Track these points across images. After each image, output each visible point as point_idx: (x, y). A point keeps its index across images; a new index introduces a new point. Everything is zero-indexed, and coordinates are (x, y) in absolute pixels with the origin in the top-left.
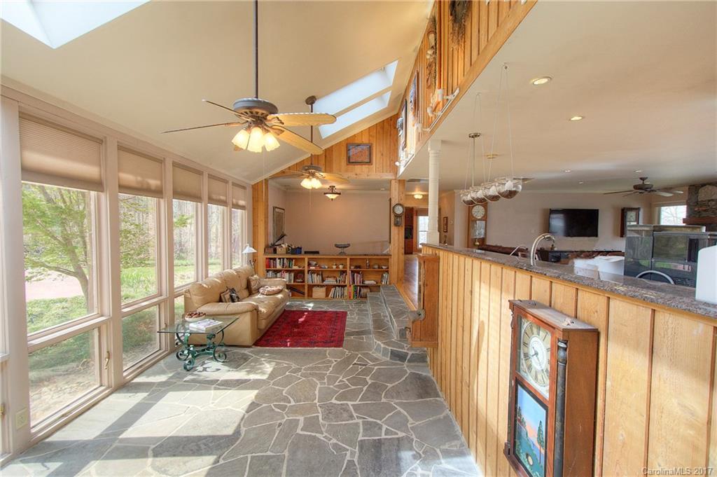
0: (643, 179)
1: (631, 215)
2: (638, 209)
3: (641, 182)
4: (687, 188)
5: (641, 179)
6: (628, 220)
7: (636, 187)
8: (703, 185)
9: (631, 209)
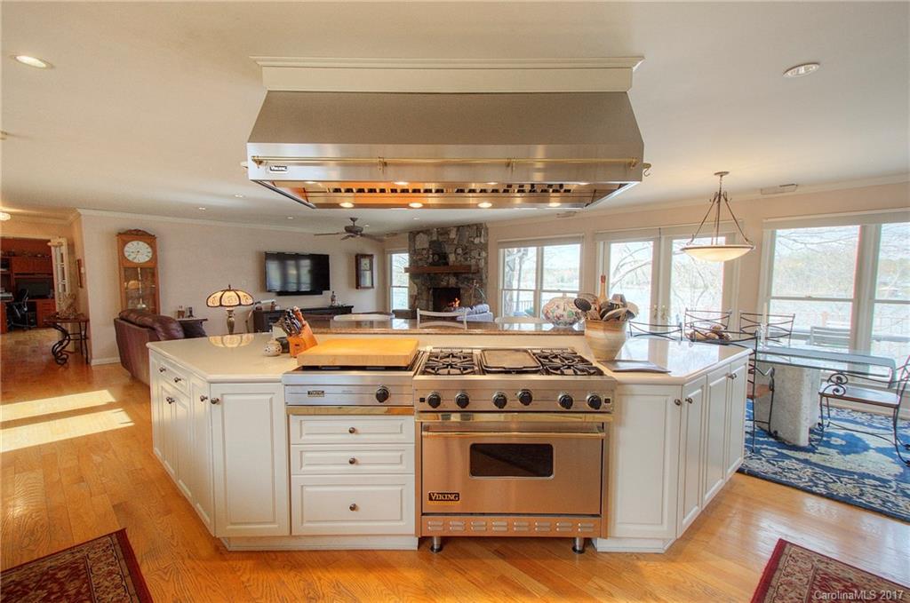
0: (353, 220)
1: (365, 263)
2: (371, 256)
3: (351, 224)
4: (407, 235)
5: (352, 219)
6: (362, 268)
7: (348, 229)
8: (418, 233)
9: (365, 256)
